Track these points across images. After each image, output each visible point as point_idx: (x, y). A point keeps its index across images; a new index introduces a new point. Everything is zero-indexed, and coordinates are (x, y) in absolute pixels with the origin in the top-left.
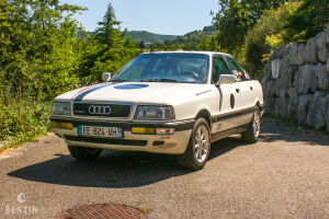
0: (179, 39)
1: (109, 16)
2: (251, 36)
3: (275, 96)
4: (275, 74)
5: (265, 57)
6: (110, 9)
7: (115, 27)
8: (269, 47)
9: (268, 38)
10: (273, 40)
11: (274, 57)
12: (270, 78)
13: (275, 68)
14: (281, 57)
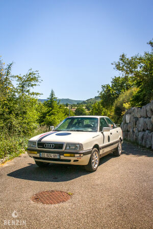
0: (84, 102)
1: (52, 95)
3: (128, 131)
4: (128, 121)
5: (123, 113)
6: (52, 92)
8: (124, 108)
9: (124, 104)
10: (126, 105)
11: (127, 113)
12: (125, 123)
13: (128, 118)
14: (130, 113)
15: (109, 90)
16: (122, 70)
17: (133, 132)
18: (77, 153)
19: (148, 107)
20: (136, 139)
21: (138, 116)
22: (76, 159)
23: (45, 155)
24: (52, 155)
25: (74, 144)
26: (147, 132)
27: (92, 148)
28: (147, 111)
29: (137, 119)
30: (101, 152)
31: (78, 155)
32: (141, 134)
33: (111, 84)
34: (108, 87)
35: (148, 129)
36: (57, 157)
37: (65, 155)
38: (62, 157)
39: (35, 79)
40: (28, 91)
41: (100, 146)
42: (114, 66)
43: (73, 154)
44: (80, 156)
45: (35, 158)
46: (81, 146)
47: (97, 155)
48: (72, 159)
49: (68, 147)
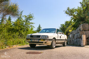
2: (66, 31)
3: (71, 41)
5: (69, 34)
6: (40, 25)
7: (41, 28)
8: (69, 32)
9: (69, 30)
10: (70, 31)
11: (71, 34)
12: (70, 38)
13: (71, 36)
14: (72, 34)
15: (64, 26)
16: (68, 14)
17: (73, 40)
18: (46, 39)
19: (78, 29)
20: (74, 43)
21: (75, 33)
22: (45, 42)
23: (33, 41)
24: (36, 40)
25: (45, 36)
26: (78, 39)
27: (52, 38)
28: (78, 30)
29: (74, 35)
30: (57, 41)
31: (46, 40)
32: (75, 41)
33: (64, 24)
34: (63, 25)
35: (78, 38)
36: (38, 41)
37: (41, 40)
38: (40, 41)
39: (31, 17)
40: (29, 22)
41: (56, 39)
42: (65, 12)
43: (44, 40)
44: (47, 41)
45: (29, 42)
46: (48, 36)
47: (55, 42)
48: (44, 42)
49: (42, 37)
